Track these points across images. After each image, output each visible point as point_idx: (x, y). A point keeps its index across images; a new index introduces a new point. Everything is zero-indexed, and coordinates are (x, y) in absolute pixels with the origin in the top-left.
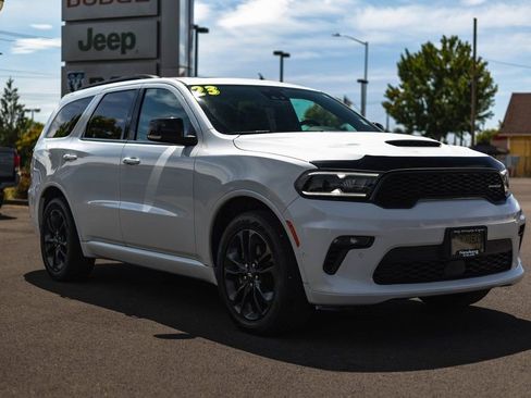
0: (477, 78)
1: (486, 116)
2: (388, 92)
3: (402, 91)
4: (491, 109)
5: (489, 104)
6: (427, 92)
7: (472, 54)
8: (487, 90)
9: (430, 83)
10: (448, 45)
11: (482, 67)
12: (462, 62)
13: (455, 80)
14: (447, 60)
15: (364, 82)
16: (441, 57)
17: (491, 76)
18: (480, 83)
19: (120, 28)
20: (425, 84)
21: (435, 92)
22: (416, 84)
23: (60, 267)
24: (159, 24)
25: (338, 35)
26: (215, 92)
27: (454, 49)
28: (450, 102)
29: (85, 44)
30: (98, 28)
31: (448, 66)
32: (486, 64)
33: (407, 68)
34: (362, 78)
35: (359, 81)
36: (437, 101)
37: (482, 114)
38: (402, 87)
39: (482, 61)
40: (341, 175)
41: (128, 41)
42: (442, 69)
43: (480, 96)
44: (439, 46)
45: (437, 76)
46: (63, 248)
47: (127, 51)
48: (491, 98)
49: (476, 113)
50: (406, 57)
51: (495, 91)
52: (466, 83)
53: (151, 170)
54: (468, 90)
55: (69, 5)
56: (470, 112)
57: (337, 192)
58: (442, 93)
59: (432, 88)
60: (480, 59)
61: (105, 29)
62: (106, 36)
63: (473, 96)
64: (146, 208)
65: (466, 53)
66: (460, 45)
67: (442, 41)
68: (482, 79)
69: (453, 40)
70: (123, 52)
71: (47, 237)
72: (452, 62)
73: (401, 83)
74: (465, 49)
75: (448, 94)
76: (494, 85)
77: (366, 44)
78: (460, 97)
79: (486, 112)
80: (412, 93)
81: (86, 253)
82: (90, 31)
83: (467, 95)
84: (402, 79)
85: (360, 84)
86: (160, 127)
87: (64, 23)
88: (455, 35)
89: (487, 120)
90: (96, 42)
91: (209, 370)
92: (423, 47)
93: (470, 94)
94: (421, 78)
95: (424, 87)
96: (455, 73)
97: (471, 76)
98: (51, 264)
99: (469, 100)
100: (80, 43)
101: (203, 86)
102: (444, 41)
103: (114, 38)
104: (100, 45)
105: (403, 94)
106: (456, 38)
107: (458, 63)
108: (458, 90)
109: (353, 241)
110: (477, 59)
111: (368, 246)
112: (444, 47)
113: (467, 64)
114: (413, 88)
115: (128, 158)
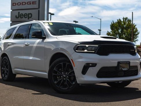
0: (133, 29)
1: (136, 41)
2: (107, 33)
3: (111, 33)
4: (137, 38)
5: (137, 37)
6: (119, 33)
7: (132, 23)
8: (136, 33)
9: (120, 31)
10: (125, 20)
11: (135, 26)
12: (129, 25)
13: (127, 30)
14: (125, 24)
15: (100, 30)
16: (123, 23)
17: (137, 29)
18: (134, 31)
19: (28, 12)
20: (118, 31)
21: (121, 33)
22: (115, 31)
23: (6, 77)
24: (39, 11)
25: (92, 17)
26: (52, 24)
27: (126, 21)
28: (125, 37)
29: (17, 16)
30: (21, 12)
31: (125, 26)
32: (136, 25)
33: (113, 26)
34: (100, 29)
35: (99, 30)
36: (122, 36)
37: (135, 40)
38: (111, 32)
39: (135, 25)
40: (87, 46)
41: (30, 16)
42: (123, 27)
43: (134, 35)
44: (122, 20)
45: (122, 29)
46: (7, 71)
47: (30, 18)
48: (138, 36)
49: (133, 40)
50: (113, 23)
51: (139, 33)
52: (130, 31)
53: (32, 48)
54: (131, 33)
55: (13, 5)
56: (131, 39)
57: (86, 51)
58: (123, 34)
59: (120, 32)
60: (134, 24)
61: (23, 12)
62: (24, 14)
63: (132, 35)
64: (31, 58)
65: (130, 22)
66: (128, 20)
67: (123, 19)
68: (135, 30)
69: (126, 18)
70: (28, 19)
71: (2, 68)
72: (126, 25)
73: (111, 31)
74: (129, 21)
75: (125, 34)
76: (138, 32)
77: (101, 19)
78: (129, 35)
79: (136, 40)
80: (114, 34)
81: (14, 73)
82: (19, 13)
83: (131, 35)
84: (111, 30)
85: (99, 31)
86: (35, 34)
87: (11, 11)
88: (127, 17)
89: (136, 42)
90: (21, 16)
91: (46, 102)
92: (118, 20)
93: (131, 34)
94: (117, 29)
95: (118, 32)
96: (127, 28)
97: (132, 29)
98: (3, 76)
99: (131, 36)
100: (16, 16)
101: (48, 23)
102: (124, 19)
103: (26, 15)
104: (22, 17)
105: (112, 34)
106: (127, 18)
107: (128, 25)
108: (128, 33)
109: (90, 65)
110: (133, 24)
111: (95, 66)
112: (124, 20)
113: (130, 25)
114: (115, 32)
115: (26, 44)
